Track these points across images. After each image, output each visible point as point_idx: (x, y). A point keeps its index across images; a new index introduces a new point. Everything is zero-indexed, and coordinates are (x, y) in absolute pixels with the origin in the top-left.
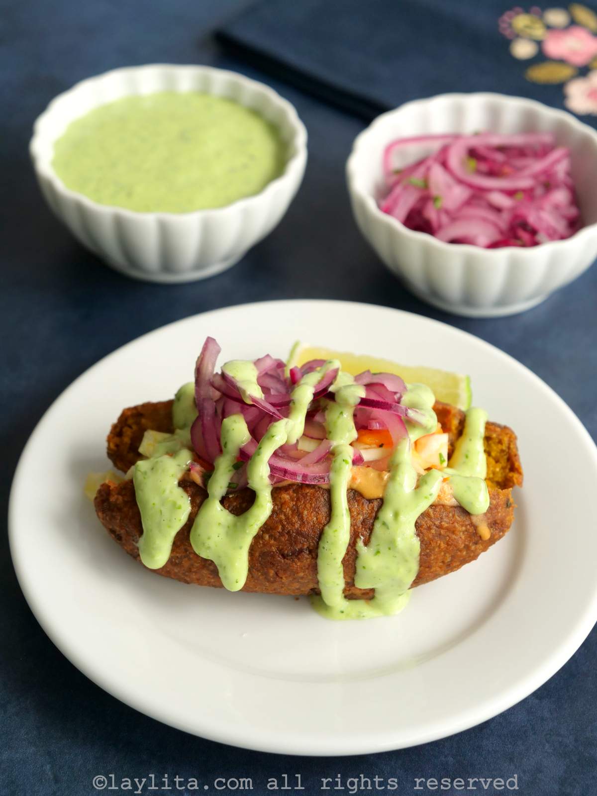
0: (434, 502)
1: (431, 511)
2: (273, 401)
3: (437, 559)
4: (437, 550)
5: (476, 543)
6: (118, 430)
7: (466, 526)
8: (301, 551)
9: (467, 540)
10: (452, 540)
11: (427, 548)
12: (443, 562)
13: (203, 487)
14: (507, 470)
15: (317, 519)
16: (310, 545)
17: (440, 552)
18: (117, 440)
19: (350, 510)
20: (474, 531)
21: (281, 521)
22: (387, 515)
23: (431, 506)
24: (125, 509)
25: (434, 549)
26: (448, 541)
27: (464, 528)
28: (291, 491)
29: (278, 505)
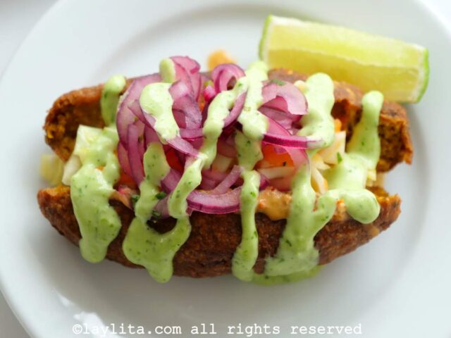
2: (187, 135)
6: (53, 117)
13: (129, 207)
14: (398, 149)
18: (52, 128)
21: (199, 241)
22: (288, 233)
24: (64, 217)
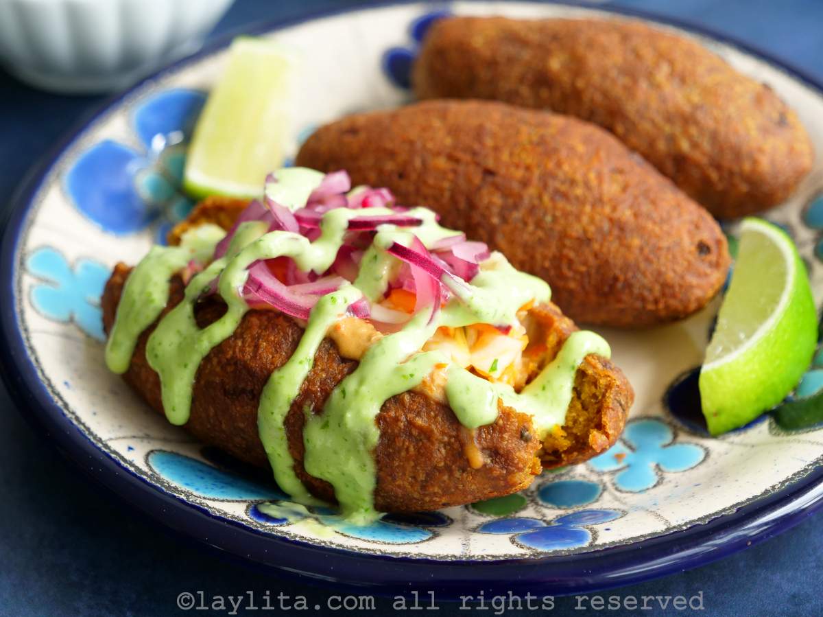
0: (413, 388)
1: (407, 398)
3: (404, 468)
4: (403, 454)
5: (464, 470)
7: (450, 437)
8: (243, 391)
9: (448, 459)
10: (425, 448)
11: (389, 446)
12: (414, 478)
15: (273, 357)
16: (254, 388)
17: (407, 459)
19: (315, 360)
20: (460, 450)
23: (410, 392)
25: (399, 452)
26: (420, 448)
27: (446, 439)
28: (264, 318)
29: (242, 328)
